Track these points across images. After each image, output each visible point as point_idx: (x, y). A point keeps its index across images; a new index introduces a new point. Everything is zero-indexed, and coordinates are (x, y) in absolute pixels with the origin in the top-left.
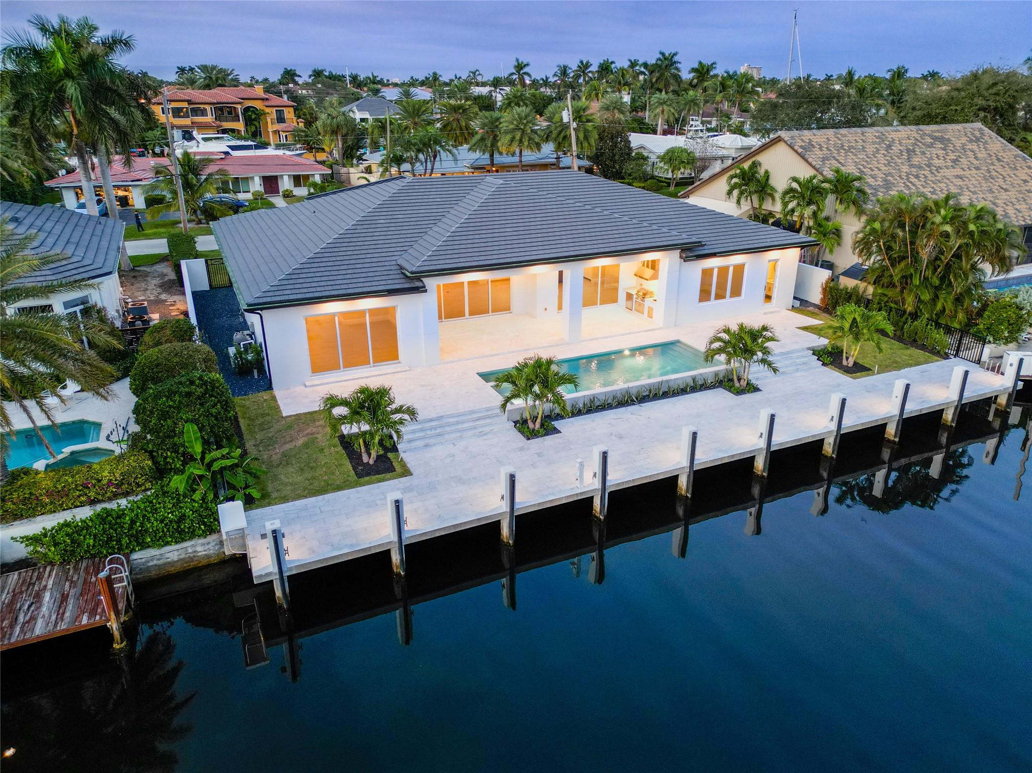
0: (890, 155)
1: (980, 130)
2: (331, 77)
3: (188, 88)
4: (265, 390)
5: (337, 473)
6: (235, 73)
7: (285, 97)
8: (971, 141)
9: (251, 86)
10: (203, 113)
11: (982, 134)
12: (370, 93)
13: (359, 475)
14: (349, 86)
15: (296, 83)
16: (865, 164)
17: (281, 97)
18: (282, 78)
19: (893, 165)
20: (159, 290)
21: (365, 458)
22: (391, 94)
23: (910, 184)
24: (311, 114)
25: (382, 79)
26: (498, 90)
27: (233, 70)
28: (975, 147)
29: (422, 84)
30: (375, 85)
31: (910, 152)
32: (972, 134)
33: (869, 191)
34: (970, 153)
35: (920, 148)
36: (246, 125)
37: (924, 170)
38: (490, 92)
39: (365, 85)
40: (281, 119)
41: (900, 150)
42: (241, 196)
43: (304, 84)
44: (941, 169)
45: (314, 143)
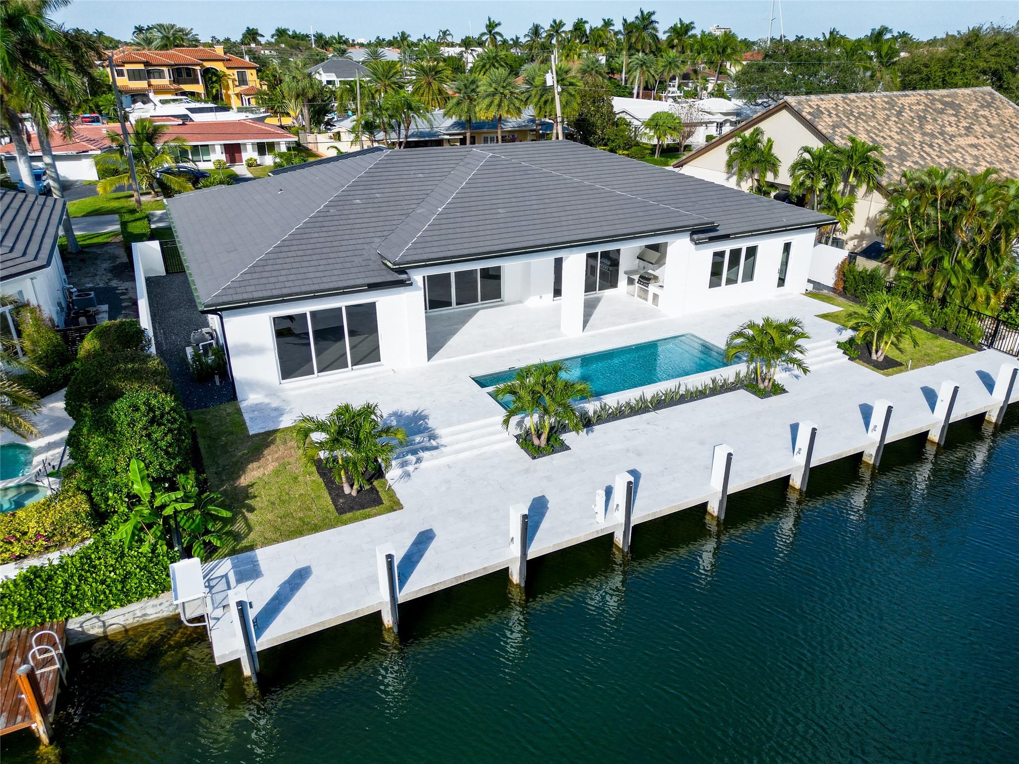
0: (901, 122)
1: (991, 94)
2: (295, 36)
3: (144, 49)
4: (228, 401)
5: (314, 508)
6: (194, 32)
7: (247, 58)
8: (982, 106)
9: (211, 46)
10: (161, 75)
11: (993, 99)
12: (336, 54)
13: (341, 511)
14: (314, 46)
15: (258, 43)
16: (877, 132)
17: (242, 57)
18: (243, 37)
19: (906, 133)
20: (110, 275)
21: (347, 490)
22: (358, 55)
23: (925, 155)
24: (274, 76)
25: (347, 39)
26: (470, 51)
27: (192, 29)
28: (987, 113)
29: (390, 44)
30: (341, 44)
31: (922, 119)
32: (983, 99)
33: (885, 163)
34: (982, 120)
35: (931, 114)
36: (206, 87)
37: (938, 138)
38: (461, 54)
39: (330, 45)
40: (243, 81)
41: (911, 117)
42: (202, 166)
43: (266, 43)
44: (955, 137)
45: (278, 107)
